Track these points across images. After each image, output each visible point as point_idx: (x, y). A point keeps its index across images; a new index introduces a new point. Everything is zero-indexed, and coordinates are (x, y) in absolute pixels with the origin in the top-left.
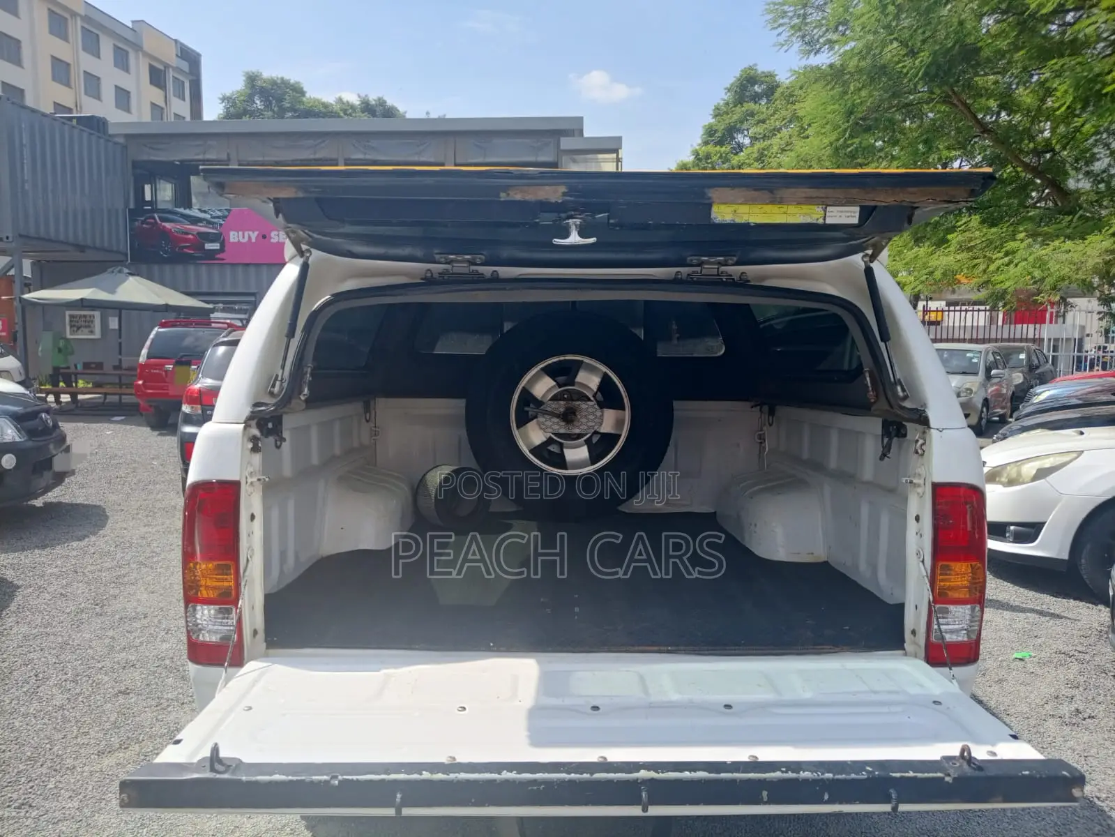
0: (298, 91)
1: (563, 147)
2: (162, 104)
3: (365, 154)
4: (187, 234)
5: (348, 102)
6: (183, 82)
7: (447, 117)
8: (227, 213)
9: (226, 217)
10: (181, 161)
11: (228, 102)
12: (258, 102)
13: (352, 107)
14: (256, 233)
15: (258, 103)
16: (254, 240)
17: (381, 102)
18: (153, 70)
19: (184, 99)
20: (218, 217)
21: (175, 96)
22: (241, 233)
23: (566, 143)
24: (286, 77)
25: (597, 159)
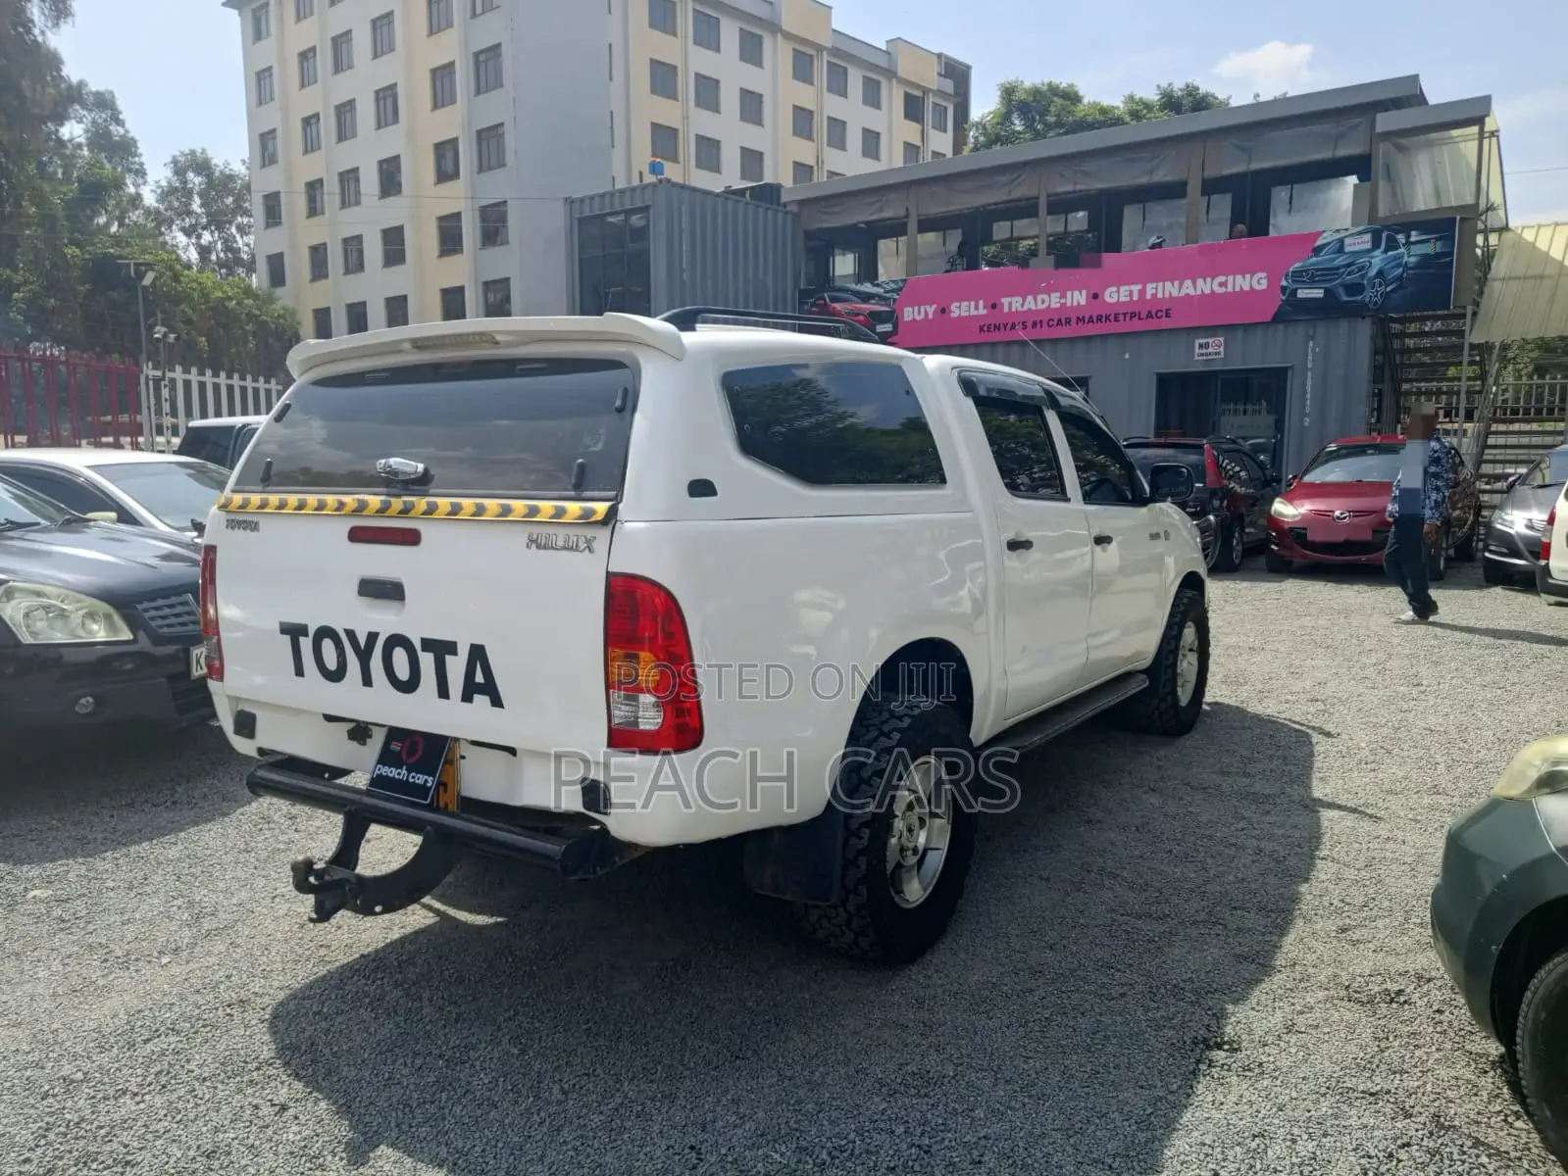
0: (1071, 97)
1: (1380, 128)
2: (917, 142)
3: (1075, 183)
4: (858, 315)
5: (1141, 99)
6: (946, 108)
7: (1290, 95)
8: (901, 284)
9: (900, 289)
10: (867, 223)
11: (977, 129)
12: (1017, 122)
13: (1148, 106)
14: (934, 306)
15: (1018, 125)
16: (931, 316)
17: (1191, 91)
18: (909, 99)
19: (945, 131)
20: (893, 291)
21: (933, 127)
22: (916, 308)
23: (1385, 122)
24: (1056, 81)
25: (1452, 138)
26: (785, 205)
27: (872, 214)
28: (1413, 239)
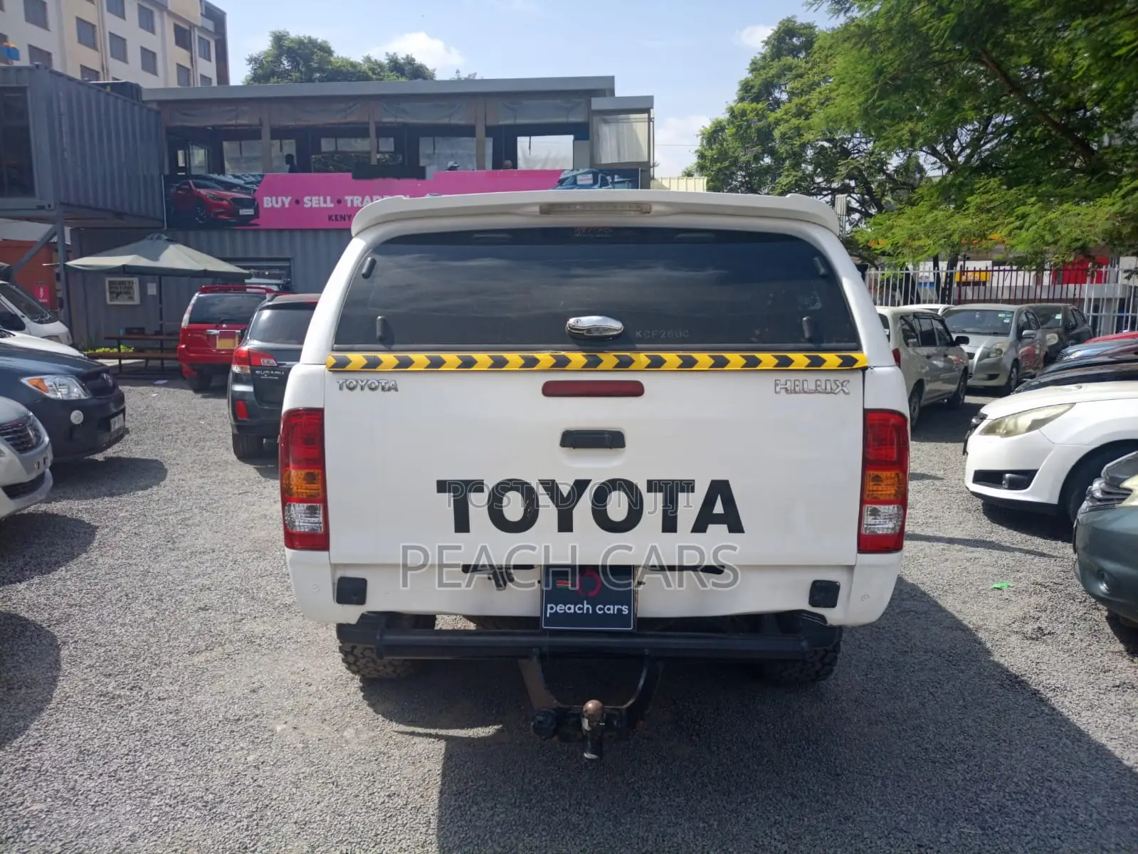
0: (326, 50)
1: (593, 107)
2: (188, 65)
3: (397, 117)
4: (222, 199)
5: (376, 61)
6: (209, 43)
8: (259, 179)
9: (259, 182)
10: (213, 127)
11: (256, 63)
12: (285, 62)
13: (380, 66)
14: (289, 198)
15: (286, 64)
16: (287, 206)
17: (410, 61)
18: (177, 29)
19: (209, 60)
20: (252, 183)
21: (200, 56)
22: (274, 198)
23: (597, 103)
24: (314, 36)
25: (629, 119)
26: (143, 102)
27: (230, 120)
28: (616, 180)
